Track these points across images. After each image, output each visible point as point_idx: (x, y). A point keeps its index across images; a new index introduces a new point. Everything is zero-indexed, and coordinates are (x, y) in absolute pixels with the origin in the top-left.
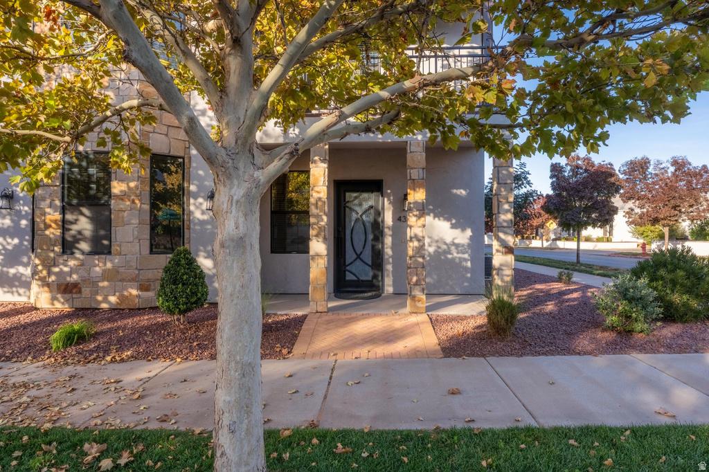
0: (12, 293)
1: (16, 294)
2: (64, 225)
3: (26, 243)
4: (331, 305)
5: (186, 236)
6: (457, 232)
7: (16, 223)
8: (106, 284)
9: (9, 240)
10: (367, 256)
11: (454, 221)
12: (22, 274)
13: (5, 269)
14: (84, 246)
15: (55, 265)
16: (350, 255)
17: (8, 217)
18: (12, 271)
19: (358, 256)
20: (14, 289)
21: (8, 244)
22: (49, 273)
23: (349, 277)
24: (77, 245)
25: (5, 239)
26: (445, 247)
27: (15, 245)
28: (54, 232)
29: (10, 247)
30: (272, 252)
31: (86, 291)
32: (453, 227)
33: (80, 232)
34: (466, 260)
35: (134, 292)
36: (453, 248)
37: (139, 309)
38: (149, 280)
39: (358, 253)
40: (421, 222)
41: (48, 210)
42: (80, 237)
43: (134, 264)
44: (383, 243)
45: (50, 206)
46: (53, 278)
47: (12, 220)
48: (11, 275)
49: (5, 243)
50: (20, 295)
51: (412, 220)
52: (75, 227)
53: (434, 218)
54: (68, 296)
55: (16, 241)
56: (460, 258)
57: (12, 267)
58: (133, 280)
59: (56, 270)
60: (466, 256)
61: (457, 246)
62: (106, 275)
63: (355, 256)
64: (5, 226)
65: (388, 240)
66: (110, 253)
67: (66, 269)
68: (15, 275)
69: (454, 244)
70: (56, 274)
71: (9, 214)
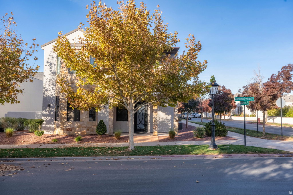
0: (48, 132)
1: (49, 132)
2: (68, 114)
3: (52, 118)
4: (134, 134)
5: (97, 117)
6: (167, 116)
7: (50, 113)
8: (78, 129)
9: (48, 118)
10: (143, 122)
11: (166, 113)
12: (51, 127)
13: (46, 125)
14: (72, 119)
15: (65, 124)
16: (138, 122)
17: (48, 112)
18: (48, 126)
19: (141, 122)
20: (49, 131)
21: (48, 119)
22: (63, 126)
23: (138, 128)
24: (70, 119)
25: (46, 117)
26: (164, 120)
27: (49, 119)
28: (65, 116)
29: (48, 120)
30: (117, 121)
31: (73, 130)
32: (166, 114)
33: (71, 116)
34: (169, 123)
35: (85, 131)
36: (166, 120)
37: (87, 135)
38: (89, 128)
39: (141, 121)
40: (156, 114)
41: (63, 110)
42: (71, 117)
43: (85, 124)
44: (147, 119)
45: (64, 109)
46: (64, 127)
47: (49, 112)
48: (48, 127)
49: (46, 118)
50: (50, 132)
51: (154, 113)
52: (70, 115)
53: (161, 112)
54: (68, 132)
55: (50, 118)
56: (168, 123)
57: (48, 125)
58: (85, 128)
59: (65, 125)
60: (170, 122)
61: (167, 119)
62: (78, 127)
63: (140, 122)
64: (47, 114)
65: (149, 118)
66: (79, 121)
67: (67, 125)
68: (49, 127)
69: (166, 119)
70: (65, 126)
71: (48, 111)
